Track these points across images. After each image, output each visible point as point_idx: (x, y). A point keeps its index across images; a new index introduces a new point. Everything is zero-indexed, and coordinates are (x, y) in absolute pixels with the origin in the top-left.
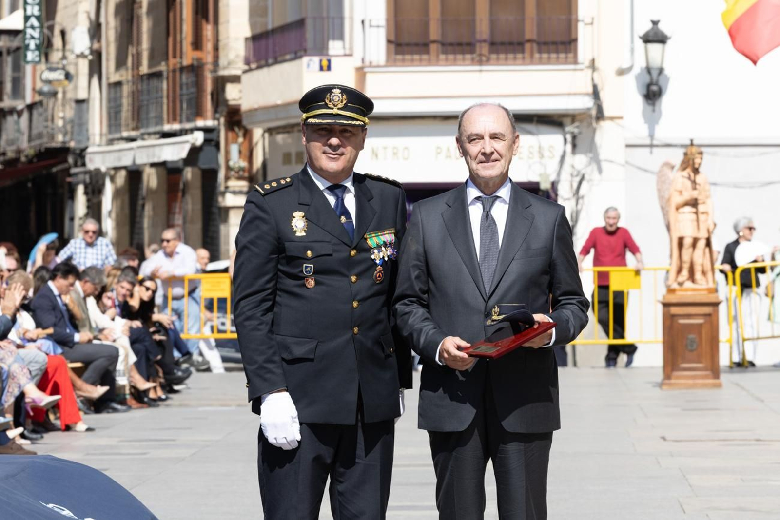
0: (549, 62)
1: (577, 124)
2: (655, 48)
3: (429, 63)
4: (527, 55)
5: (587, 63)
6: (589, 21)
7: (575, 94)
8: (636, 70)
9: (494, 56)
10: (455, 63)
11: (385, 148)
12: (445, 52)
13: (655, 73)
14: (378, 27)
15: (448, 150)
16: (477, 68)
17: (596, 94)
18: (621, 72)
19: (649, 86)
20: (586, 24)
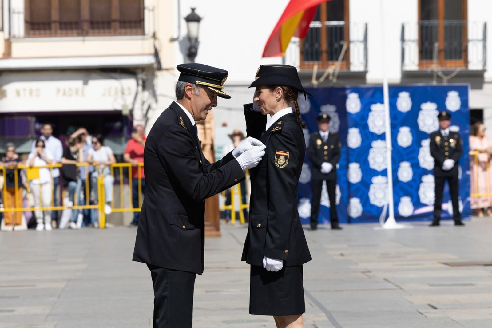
0: (126, 34)
1: (145, 73)
2: (193, 25)
3: (51, 35)
4: (112, 30)
5: (151, 34)
6: (151, 8)
7: (143, 55)
8: (181, 38)
9: (91, 31)
10: (67, 35)
11: (24, 90)
12: (61, 28)
13: (193, 41)
14: (19, 13)
15: (64, 90)
16: (81, 38)
17: (156, 54)
18: (172, 40)
19: (190, 49)
20: (149, 10)
